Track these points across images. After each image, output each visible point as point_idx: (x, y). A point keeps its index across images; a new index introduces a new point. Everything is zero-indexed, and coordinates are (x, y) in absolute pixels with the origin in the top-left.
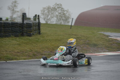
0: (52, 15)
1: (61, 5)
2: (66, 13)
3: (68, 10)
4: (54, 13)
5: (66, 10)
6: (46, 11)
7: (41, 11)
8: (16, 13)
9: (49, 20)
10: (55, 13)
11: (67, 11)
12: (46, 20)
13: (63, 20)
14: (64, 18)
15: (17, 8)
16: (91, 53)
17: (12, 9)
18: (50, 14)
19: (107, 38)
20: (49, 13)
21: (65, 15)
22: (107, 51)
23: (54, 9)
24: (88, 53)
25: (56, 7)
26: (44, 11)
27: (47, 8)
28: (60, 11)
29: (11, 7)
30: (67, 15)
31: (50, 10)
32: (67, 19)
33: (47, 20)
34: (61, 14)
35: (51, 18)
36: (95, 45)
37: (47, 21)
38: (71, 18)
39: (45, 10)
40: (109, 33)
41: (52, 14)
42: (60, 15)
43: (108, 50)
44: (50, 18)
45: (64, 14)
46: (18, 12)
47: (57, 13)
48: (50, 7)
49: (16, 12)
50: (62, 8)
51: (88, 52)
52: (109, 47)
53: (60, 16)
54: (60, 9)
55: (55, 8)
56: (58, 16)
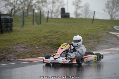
6: (111, 5)
7: (106, 5)
8: (80, 9)
15: (81, 3)
17: (76, 4)
18: (115, 7)
26: (108, 5)
29: (75, 3)
31: (115, 2)
33: (112, 13)
35: (116, 12)
37: (111, 15)
41: (117, 7)
44: (115, 12)
46: (82, 7)
49: (80, 7)
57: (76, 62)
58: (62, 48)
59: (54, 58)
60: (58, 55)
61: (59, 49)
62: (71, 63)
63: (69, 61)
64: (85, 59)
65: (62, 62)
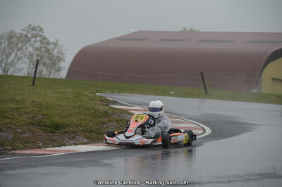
0: (19, 52)
1: (41, 30)
2: (53, 50)
3: (57, 41)
4: (24, 48)
5: (52, 43)
9: (11, 64)
10: (26, 49)
11: (56, 44)
12: (3, 65)
13: (44, 64)
14: (47, 61)
16: (39, 148)
18: (13, 51)
19: (105, 107)
20: (11, 48)
21: (50, 53)
22: (85, 141)
23: (25, 39)
24: (30, 148)
25: (29, 35)
27: (6, 36)
28: (38, 45)
30: (55, 52)
32: (54, 62)
34: (41, 51)
35: (16, 61)
36: (57, 127)
37: (5, 68)
38: (64, 61)
39: (3, 41)
40: (126, 94)
41: (19, 50)
42: (38, 52)
43: (87, 137)
44: (13, 61)
45: (48, 51)
47: (31, 49)
48: (16, 34)
50: (44, 38)
51: (30, 145)
52: (91, 132)
53: (38, 56)
54: (38, 39)
55: (26, 36)
56: (34, 56)
57: (161, 143)
58: (136, 121)
59: (125, 136)
60: (131, 131)
61: (132, 122)
62: (154, 144)
63: (151, 140)
64: (173, 138)
65: (140, 143)
